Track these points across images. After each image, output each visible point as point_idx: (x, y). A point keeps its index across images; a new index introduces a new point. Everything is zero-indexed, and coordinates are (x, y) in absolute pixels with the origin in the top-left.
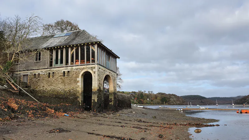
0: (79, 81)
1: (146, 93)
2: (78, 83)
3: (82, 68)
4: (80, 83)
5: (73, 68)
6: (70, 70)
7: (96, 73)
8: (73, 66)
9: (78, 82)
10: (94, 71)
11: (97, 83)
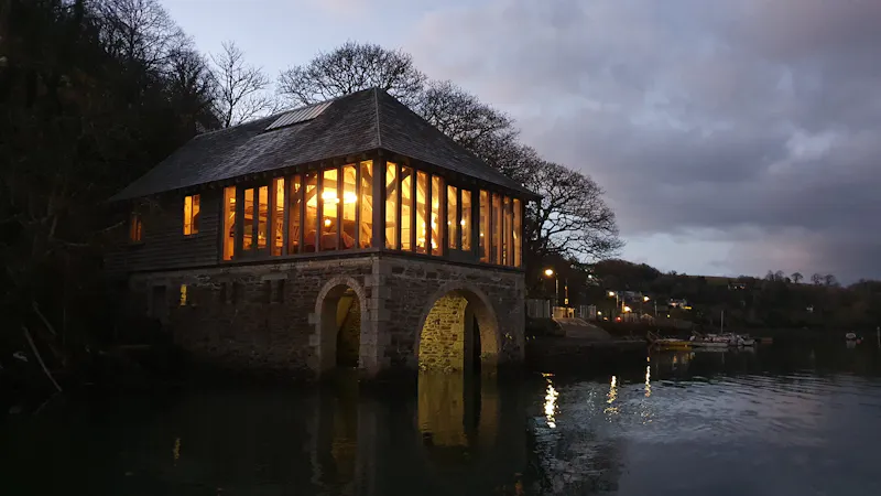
0: (314, 325)
1: (800, 281)
2: (311, 337)
3: (327, 270)
4: (319, 339)
5: (296, 270)
6: (286, 277)
7: (375, 293)
8: (296, 260)
9: (312, 329)
10: (367, 283)
11: (375, 342)
